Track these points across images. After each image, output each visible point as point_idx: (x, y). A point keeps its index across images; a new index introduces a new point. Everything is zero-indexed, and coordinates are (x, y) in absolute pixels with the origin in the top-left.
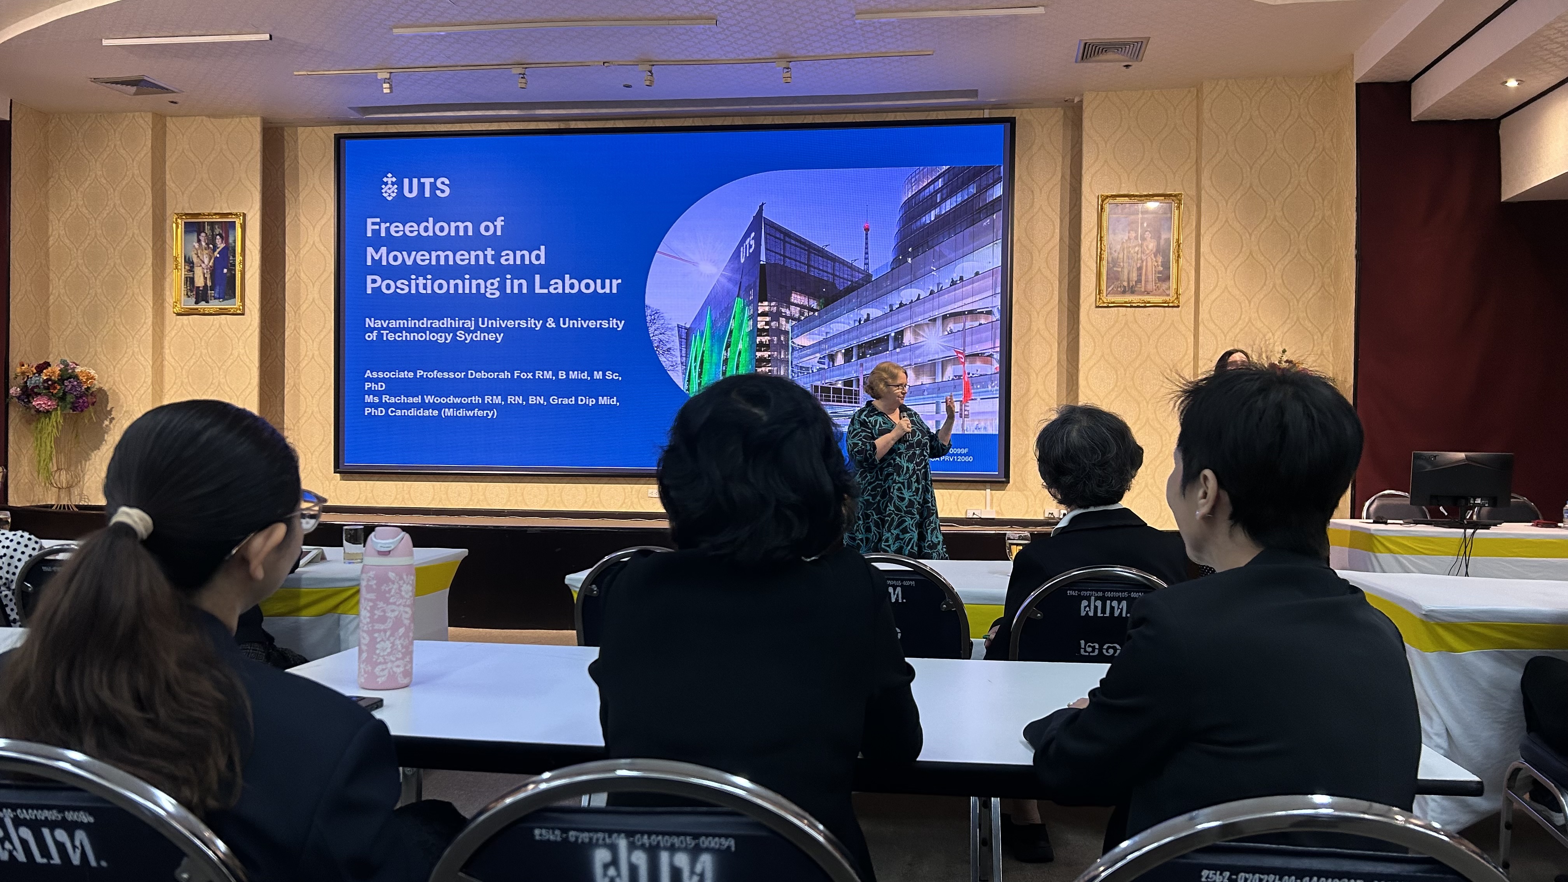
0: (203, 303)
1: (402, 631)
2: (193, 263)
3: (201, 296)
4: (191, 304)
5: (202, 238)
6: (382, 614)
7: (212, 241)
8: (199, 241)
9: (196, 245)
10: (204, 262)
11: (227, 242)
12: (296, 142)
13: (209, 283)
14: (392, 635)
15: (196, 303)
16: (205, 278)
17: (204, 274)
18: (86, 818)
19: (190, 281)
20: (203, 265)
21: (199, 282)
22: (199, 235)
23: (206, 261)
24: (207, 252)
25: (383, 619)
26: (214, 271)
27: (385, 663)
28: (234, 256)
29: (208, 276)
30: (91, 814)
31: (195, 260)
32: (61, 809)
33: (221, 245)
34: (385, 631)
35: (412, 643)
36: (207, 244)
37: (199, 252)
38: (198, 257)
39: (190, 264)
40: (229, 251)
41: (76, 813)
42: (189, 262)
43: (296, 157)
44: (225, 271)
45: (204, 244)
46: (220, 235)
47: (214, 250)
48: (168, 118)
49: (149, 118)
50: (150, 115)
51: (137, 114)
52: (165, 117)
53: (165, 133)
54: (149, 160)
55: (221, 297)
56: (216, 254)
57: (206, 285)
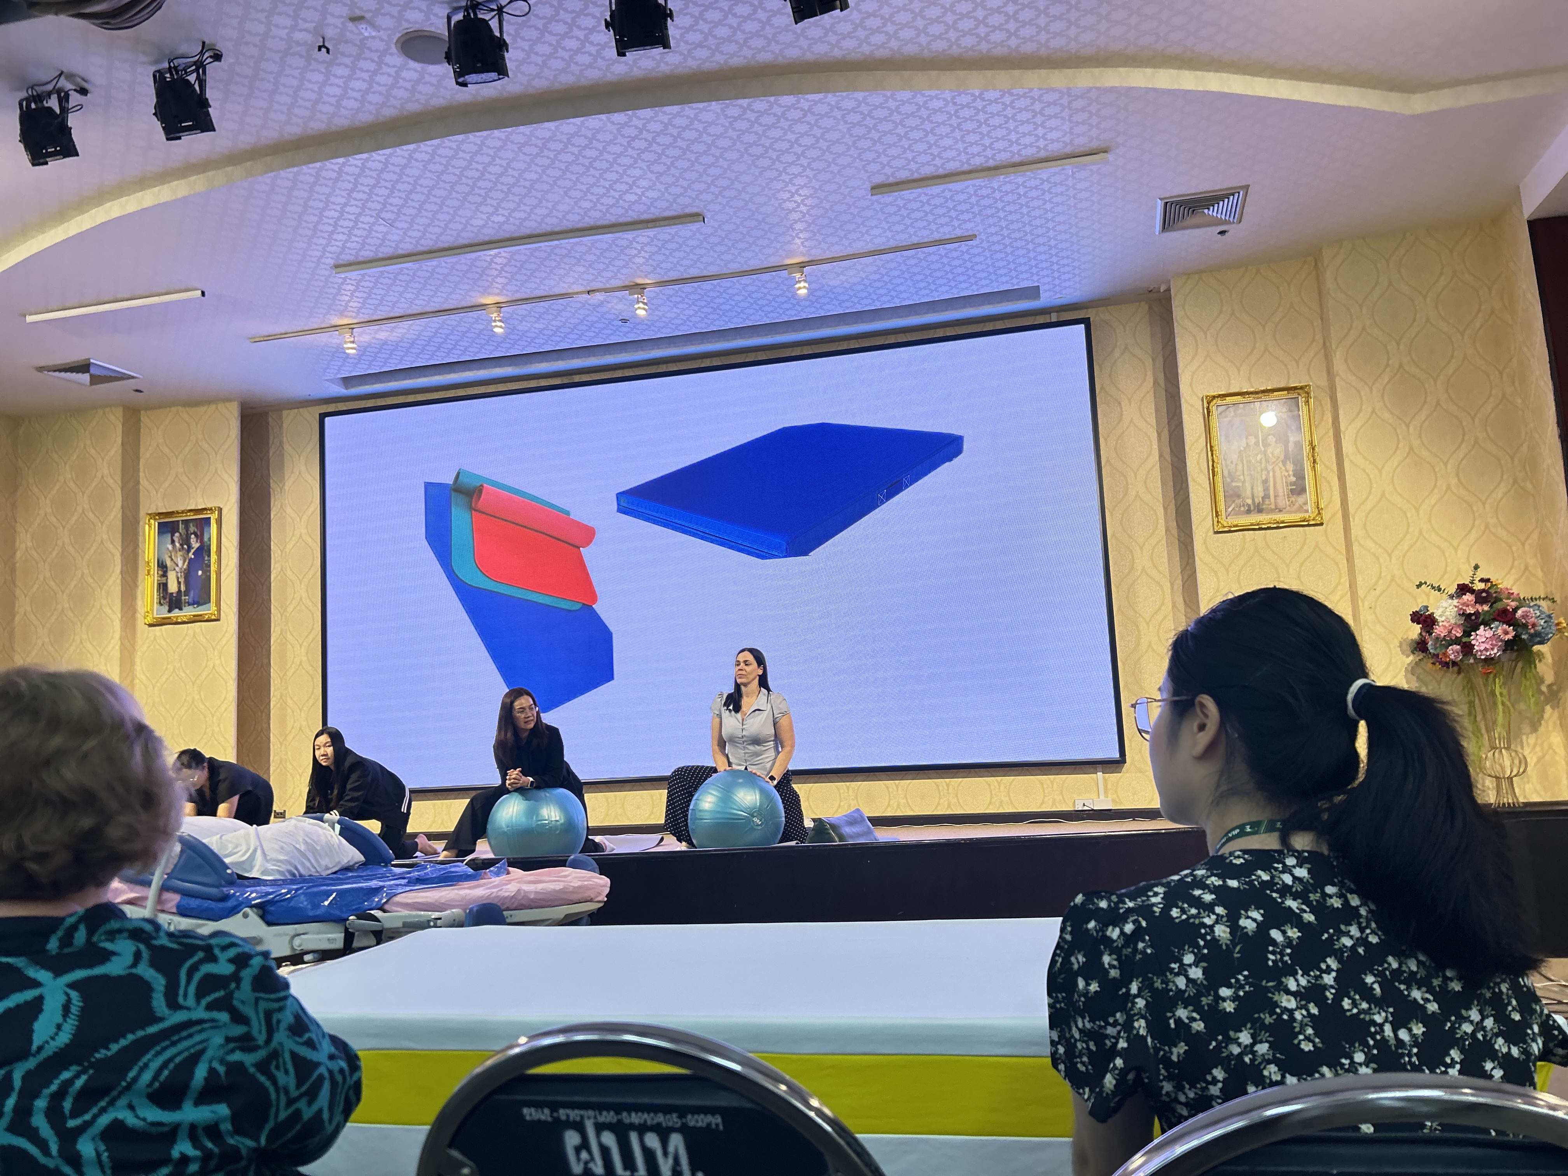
0: (177, 610)
2: (166, 567)
3: (174, 602)
4: (163, 612)
5: (176, 539)
7: (186, 541)
8: (173, 542)
9: (170, 547)
10: (178, 563)
11: (202, 542)
12: (281, 426)
13: (183, 588)
15: (170, 611)
16: (179, 583)
17: (178, 578)
19: (163, 587)
20: (177, 568)
21: (173, 587)
22: (172, 536)
23: (180, 564)
24: (180, 553)
26: (188, 574)
28: (209, 556)
29: (182, 580)
31: (169, 563)
33: (195, 545)
36: (182, 545)
37: (173, 554)
38: (172, 559)
40: (204, 550)
42: (162, 567)
43: (282, 443)
44: (200, 573)
46: (195, 533)
47: (188, 551)
48: (142, 412)
49: (119, 412)
50: (121, 409)
51: (107, 410)
52: (139, 411)
53: (139, 429)
54: (119, 458)
55: (197, 603)
56: (191, 555)
57: (179, 591)
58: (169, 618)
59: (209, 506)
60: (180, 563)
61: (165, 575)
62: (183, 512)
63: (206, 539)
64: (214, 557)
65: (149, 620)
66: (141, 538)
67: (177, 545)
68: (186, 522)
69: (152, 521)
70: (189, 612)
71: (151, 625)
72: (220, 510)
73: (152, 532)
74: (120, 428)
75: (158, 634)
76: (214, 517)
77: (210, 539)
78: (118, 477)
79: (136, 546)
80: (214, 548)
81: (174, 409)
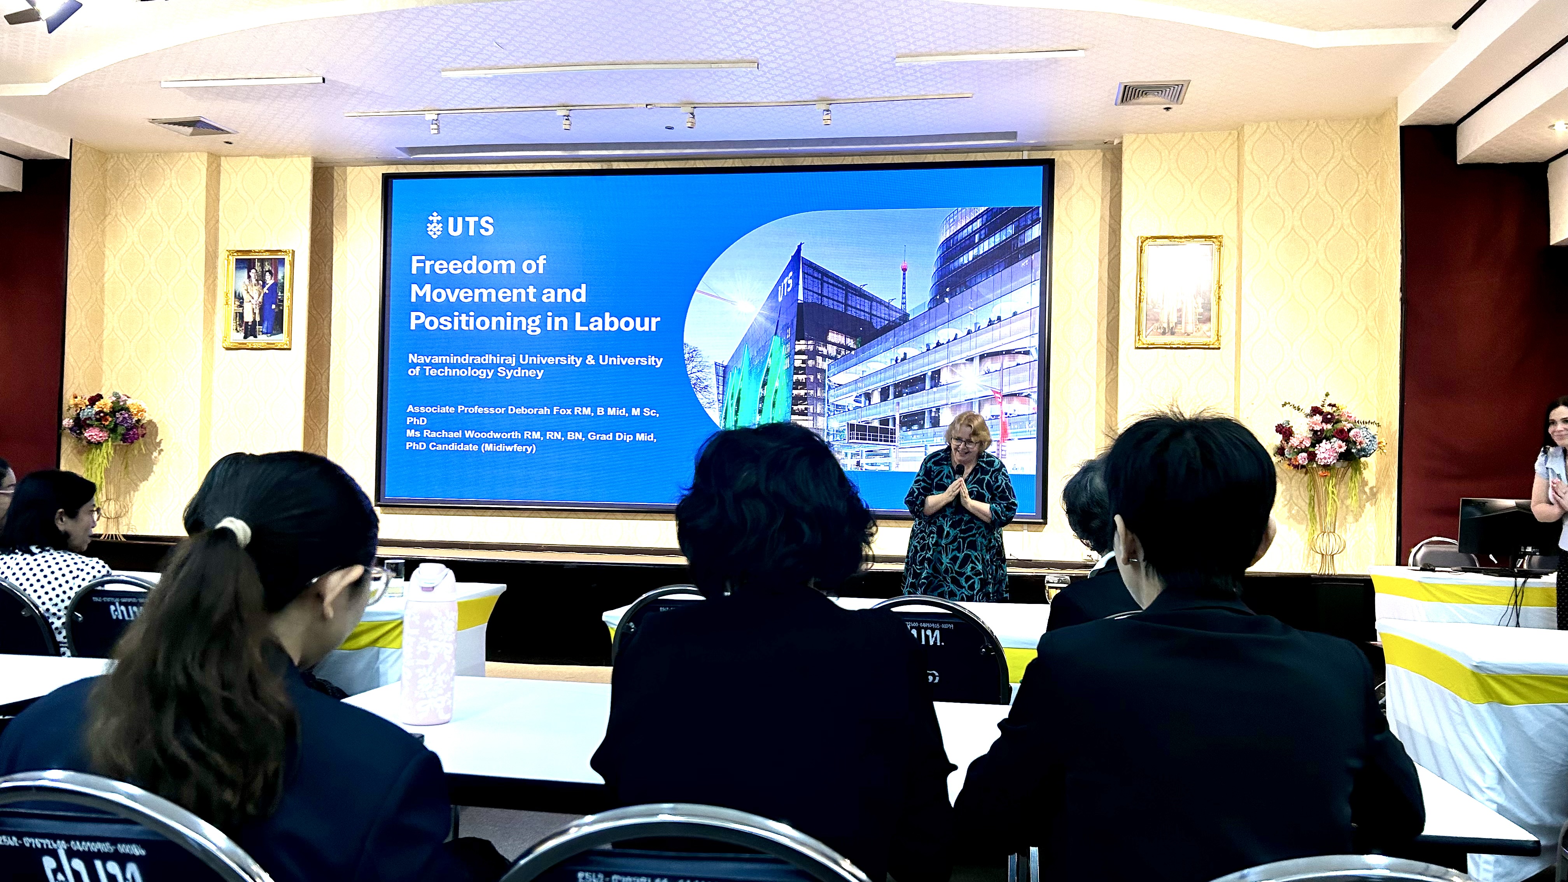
0: (251, 338)
1: (444, 666)
2: (243, 299)
3: (250, 331)
4: (238, 338)
5: (252, 275)
6: (425, 649)
8: (249, 277)
9: (247, 281)
10: (254, 297)
11: (276, 279)
12: (345, 181)
13: (258, 319)
14: (434, 670)
15: (245, 337)
16: (254, 314)
17: (253, 309)
18: (137, 851)
19: (240, 316)
20: (252, 300)
21: (248, 318)
22: (249, 271)
23: (256, 297)
24: (257, 288)
25: (425, 655)
26: (263, 307)
27: (427, 698)
28: (282, 292)
29: (257, 311)
30: (143, 847)
31: (245, 295)
32: (114, 841)
33: (270, 281)
34: (427, 666)
35: (452, 679)
36: (257, 281)
37: (249, 287)
38: (248, 292)
39: (240, 299)
40: (277, 287)
41: (128, 846)
42: (239, 298)
43: (345, 196)
44: (274, 306)
45: (254, 281)
46: (270, 271)
47: (263, 286)
48: (226, 159)
49: (203, 157)
50: (208, 156)
51: (193, 154)
52: (223, 158)
53: (220, 172)
54: (202, 200)
55: (269, 332)
56: (265, 290)
57: (254, 321)
59: (284, 248)
61: (241, 306)
62: (259, 252)
64: (287, 294)
65: (226, 344)
66: (220, 272)
69: (231, 257)
71: (228, 349)
72: (293, 253)
73: (230, 266)
74: (204, 171)
75: (234, 357)
76: (288, 259)
78: (202, 215)
79: (216, 277)
80: (287, 286)
81: (252, 158)
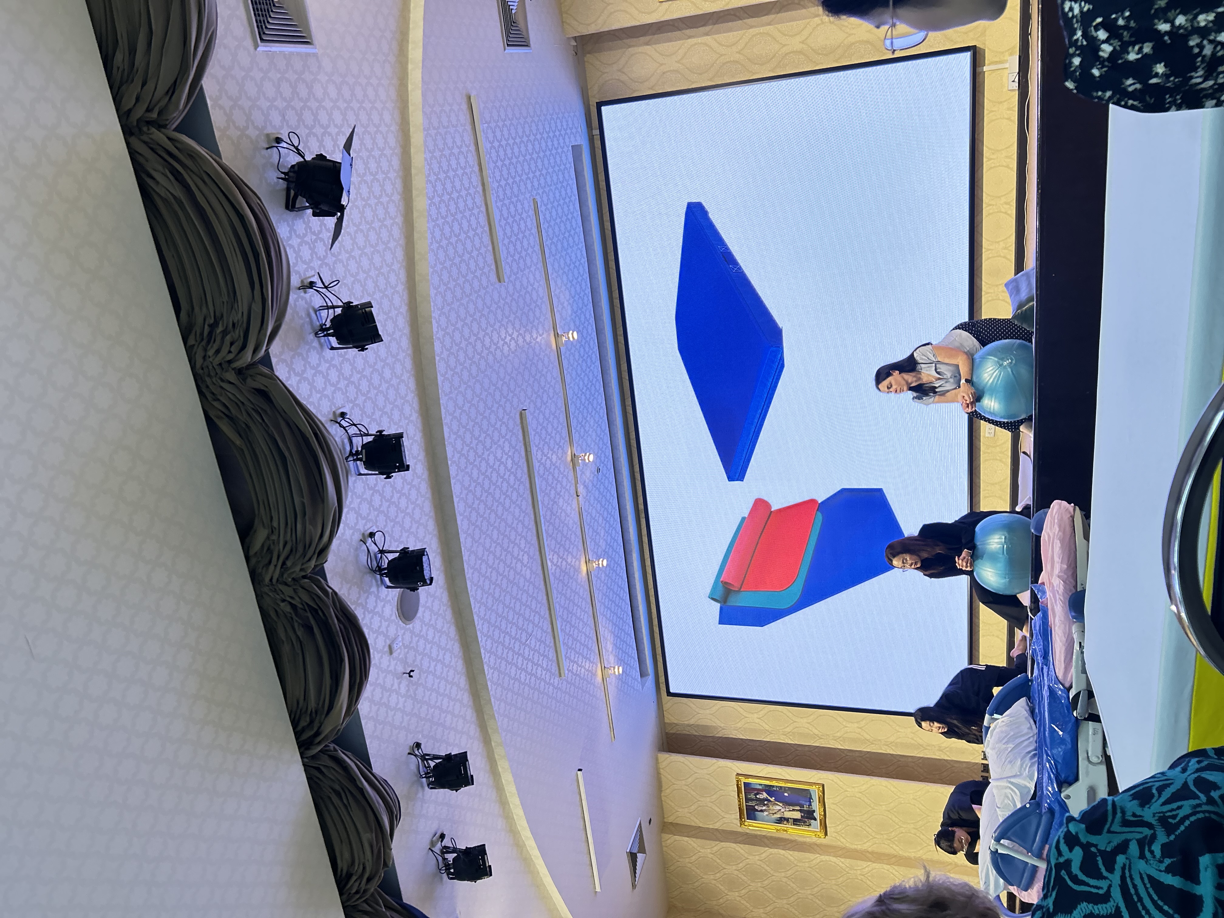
0: (815, 814)
2: (781, 818)
3: (809, 815)
4: (816, 825)
5: (760, 808)
7: (762, 802)
8: (762, 811)
9: (766, 813)
10: (778, 809)
11: (762, 790)
12: (677, 724)
13: (798, 808)
15: (815, 819)
16: (794, 810)
17: (790, 811)
19: (796, 822)
21: (797, 815)
22: (757, 811)
24: (771, 807)
26: (787, 803)
28: (773, 786)
29: (791, 808)
31: (778, 816)
33: (764, 795)
36: (764, 805)
37: (771, 812)
38: (775, 813)
40: (769, 790)
42: (781, 820)
44: (786, 794)
46: (756, 795)
47: (769, 801)
48: (666, 820)
49: (665, 836)
50: (664, 835)
51: (663, 844)
52: (665, 822)
53: (677, 824)
54: (700, 841)
55: (810, 799)
56: (772, 799)
57: (800, 811)
58: (821, 820)
59: (735, 782)
60: (778, 808)
61: (787, 820)
62: (739, 801)
63: (760, 787)
64: (774, 783)
65: (822, 835)
66: (759, 833)
67: (764, 808)
68: (747, 800)
69: (746, 824)
70: (816, 806)
71: (826, 834)
72: (738, 774)
73: (754, 824)
74: (677, 837)
75: (833, 829)
76: (743, 780)
77: (760, 785)
78: (713, 843)
79: (765, 837)
80: (767, 783)
81: (663, 798)
